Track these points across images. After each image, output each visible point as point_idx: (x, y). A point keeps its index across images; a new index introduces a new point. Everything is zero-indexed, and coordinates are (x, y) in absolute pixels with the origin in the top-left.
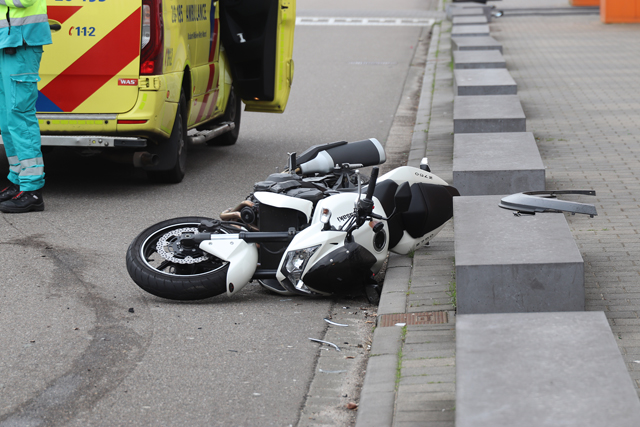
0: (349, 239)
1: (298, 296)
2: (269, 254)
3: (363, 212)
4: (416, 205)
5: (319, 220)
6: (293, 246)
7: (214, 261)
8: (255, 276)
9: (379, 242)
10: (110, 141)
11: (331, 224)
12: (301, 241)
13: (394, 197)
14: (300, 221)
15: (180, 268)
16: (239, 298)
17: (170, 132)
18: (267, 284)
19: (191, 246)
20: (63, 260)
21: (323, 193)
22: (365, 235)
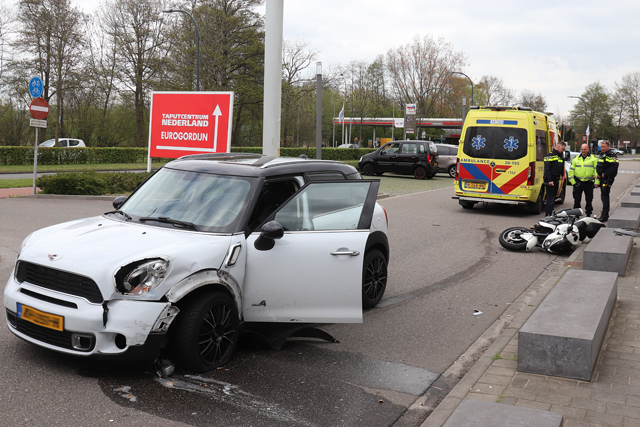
0: (565, 237)
1: (548, 252)
2: (541, 239)
3: (570, 230)
4: (588, 229)
5: (557, 232)
6: (548, 238)
7: (524, 240)
8: (536, 245)
9: (575, 239)
10: (517, 203)
11: (560, 233)
12: (550, 237)
13: (583, 227)
14: (550, 231)
15: (515, 242)
16: (530, 251)
17: (536, 201)
18: (539, 248)
19: (518, 236)
20: (489, 235)
21: (560, 223)
22: (570, 237)
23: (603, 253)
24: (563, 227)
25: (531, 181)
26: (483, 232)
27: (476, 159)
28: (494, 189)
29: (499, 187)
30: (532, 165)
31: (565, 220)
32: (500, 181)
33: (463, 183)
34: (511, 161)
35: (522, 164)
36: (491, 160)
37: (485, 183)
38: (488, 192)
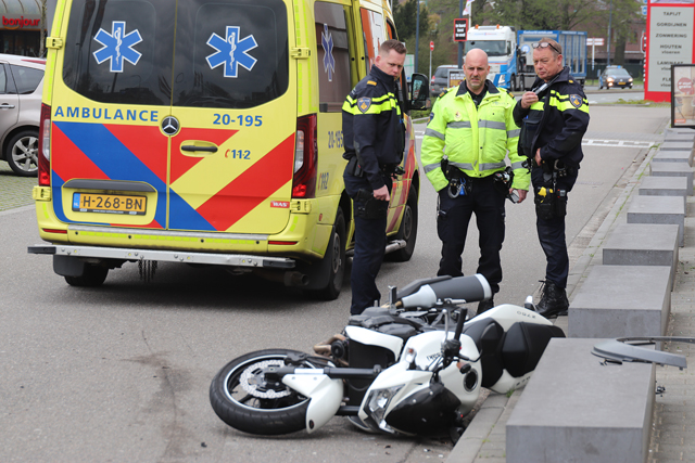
0: (436, 379)
1: (381, 434)
2: (354, 389)
3: (451, 352)
4: (513, 344)
5: (406, 360)
6: (376, 385)
7: (296, 396)
8: (340, 412)
9: (470, 382)
10: (259, 261)
11: (417, 363)
12: (386, 379)
14: (385, 358)
15: (265, 403)
16: (320, 435)
17: (324, 253)
18: (351, 420)
19: (274, 380)
20: (172, 381)
21: (417, 330)
22: (452, 377)
23: (569, 430)
24: (428, 344)
25: (305, 183)
26: (149, 371)
27: (112, 108)
28: (179, 215)
29: (195, 204)
30: (306, 124)
31: (431, 318)
32: (199, 184)
33: (67, 197)
34: (234, 113)
35: (272, 124)
36: (164, 111)
37: (143, 192)
38: (158, 224)
